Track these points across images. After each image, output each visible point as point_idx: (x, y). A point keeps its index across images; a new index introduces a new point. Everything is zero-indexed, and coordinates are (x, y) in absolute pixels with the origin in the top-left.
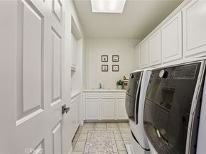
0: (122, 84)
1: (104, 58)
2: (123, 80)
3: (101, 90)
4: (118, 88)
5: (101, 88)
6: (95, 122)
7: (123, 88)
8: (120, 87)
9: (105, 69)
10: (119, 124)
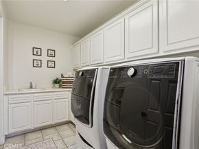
0: (59, 83)
1: (36, 51)
2: (60, 78)
3: (33, 90)
4: (54, 87)
5: (31, 87)
6: (24, 134)
7: (60, 87)
8: (57, 85)
9: (37, 65)
10: (58, 128)
